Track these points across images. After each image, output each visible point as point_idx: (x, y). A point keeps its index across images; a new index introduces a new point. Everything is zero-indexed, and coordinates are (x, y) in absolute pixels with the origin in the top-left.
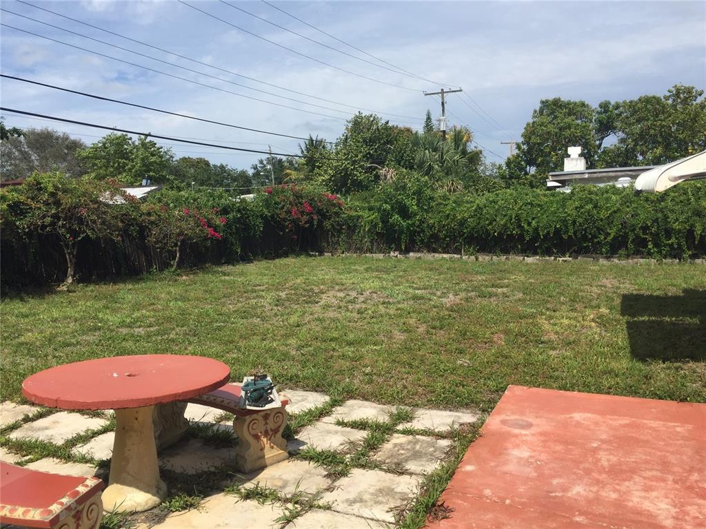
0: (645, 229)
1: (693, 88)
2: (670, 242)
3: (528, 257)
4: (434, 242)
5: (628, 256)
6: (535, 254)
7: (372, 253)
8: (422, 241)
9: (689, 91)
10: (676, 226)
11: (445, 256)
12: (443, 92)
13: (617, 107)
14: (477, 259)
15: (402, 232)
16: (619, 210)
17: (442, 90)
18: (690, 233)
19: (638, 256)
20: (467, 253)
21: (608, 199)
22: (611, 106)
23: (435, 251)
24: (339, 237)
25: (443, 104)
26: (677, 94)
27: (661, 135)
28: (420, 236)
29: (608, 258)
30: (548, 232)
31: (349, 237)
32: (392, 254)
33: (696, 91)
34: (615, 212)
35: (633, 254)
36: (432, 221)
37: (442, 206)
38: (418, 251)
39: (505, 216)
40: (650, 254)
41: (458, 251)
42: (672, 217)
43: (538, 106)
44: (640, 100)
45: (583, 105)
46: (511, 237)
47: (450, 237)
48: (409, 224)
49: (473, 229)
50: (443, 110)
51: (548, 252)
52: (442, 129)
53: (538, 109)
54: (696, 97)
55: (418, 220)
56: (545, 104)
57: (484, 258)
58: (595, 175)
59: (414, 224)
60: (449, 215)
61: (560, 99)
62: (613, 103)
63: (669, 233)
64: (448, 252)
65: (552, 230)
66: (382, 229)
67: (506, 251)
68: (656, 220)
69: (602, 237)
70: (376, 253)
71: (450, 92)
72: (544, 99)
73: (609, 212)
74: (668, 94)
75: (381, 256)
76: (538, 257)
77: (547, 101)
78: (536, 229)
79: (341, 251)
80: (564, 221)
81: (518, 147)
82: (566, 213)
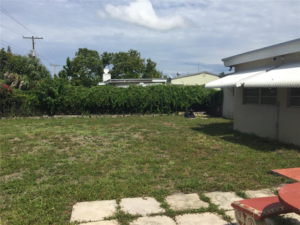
0: (157, 102)
1: (136, 51)
2: (165, 107)
3: (112, 115)
4: (67, 110)
5: (150, 113)
6: (115, 114)
7: (32, 116)
8: (61, 109)
9: (135, 52)
10: (167, 101)
11: (73, 116)
12: (33, 38)
13: (110, 55)
14: (90, 117)
15: (51, 105)
16: (147, 95)
17: (33, 37)
18: (172, 104)
19: (153, 113)
20: (84, 114)
21: (143, 91)
22: (107, 54)
23: (68, 114)
24: (10, 108)
25: (33, 43)
26: (131, 53)
27: (128, 67)
28: (60, 107)
29: (143, 114)
30: (122, 104)
31: (17, 108)
32: (44, 116)
33: (138, 52)
34: (146, 96)
35: (152, 112)
36: (67, 100)
37: (72, 92)
38: (59, 114)
39: (103, 97)
40: (157, 112)
41: (80, 114)
42: (166, 98)
43: (77, 51)
44: (120, 53)
45: (96, 52)
46: (106, 106)
47: (76, 107)
48: (55, 101)
49: (88, 103)
50: (33, 47)
51: (120, 113)
52: (33, 55)
53: (77, 52)
54: (137, 55)
55: (60, 99)
56: (81, 50)
57: (94, 117)
58: (128, 81)
59: (57, 101)
60: (76, 97)
61: (87, 49)
62: (108, 53)
63: (164, 104)
64: (75, 115)
65: (123, 103)
66: (39, 104)
67: (102, 113)
68: (160, 100)
69: (142, 106)
70: (34, 116)
71: (37, 38)
72: (80, 48)
73: (144, 96)
74: (128, 52)
75: (38, 118)
76: (116, 115)
77: (81, 49)
78: (117, 103)
79: (12, 116)
80: (128, 100)
81: (64, 67)
82: (129, 96)
